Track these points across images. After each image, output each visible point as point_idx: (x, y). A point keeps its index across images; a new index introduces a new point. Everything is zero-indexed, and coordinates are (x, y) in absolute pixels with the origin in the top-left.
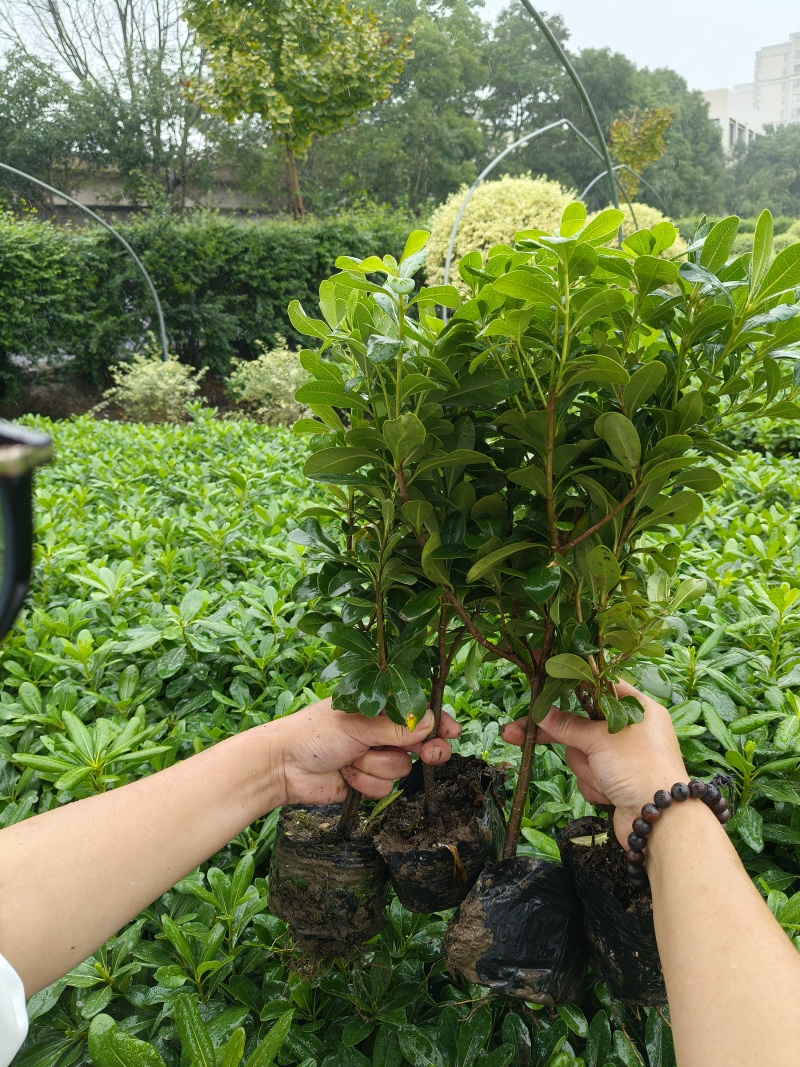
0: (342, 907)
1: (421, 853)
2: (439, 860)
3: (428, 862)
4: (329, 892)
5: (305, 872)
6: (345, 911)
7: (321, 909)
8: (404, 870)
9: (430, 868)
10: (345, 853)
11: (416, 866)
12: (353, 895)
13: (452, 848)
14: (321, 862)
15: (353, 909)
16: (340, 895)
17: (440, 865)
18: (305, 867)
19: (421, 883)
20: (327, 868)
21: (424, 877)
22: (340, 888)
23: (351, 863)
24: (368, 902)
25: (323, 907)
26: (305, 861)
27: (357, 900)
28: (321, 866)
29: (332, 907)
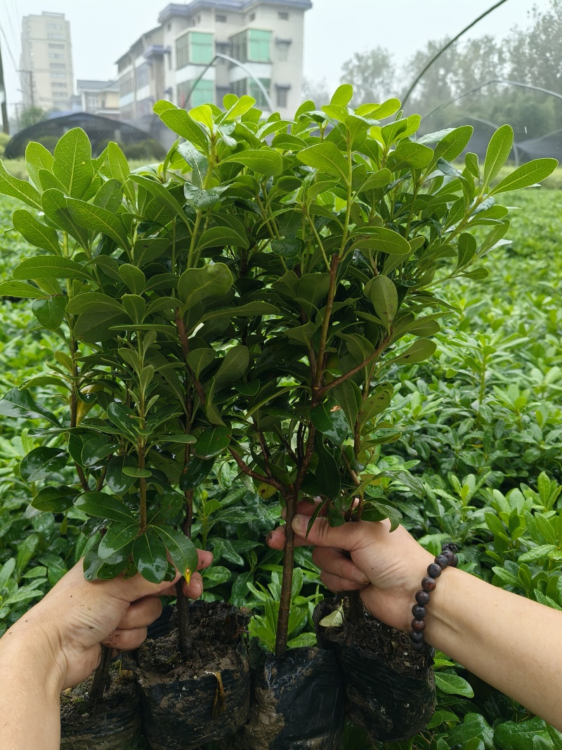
1: (182, 684)
2: (202, 689)
3: (191, 692)
8: (164, 703)
9: (191, 698)
10: (105, 722)
11: (177, 697)
13: (217, 674)
17: (201, 694)
19: (179, 716)
20: (86, 741)
21: (184, 710)
23: (111, 730)
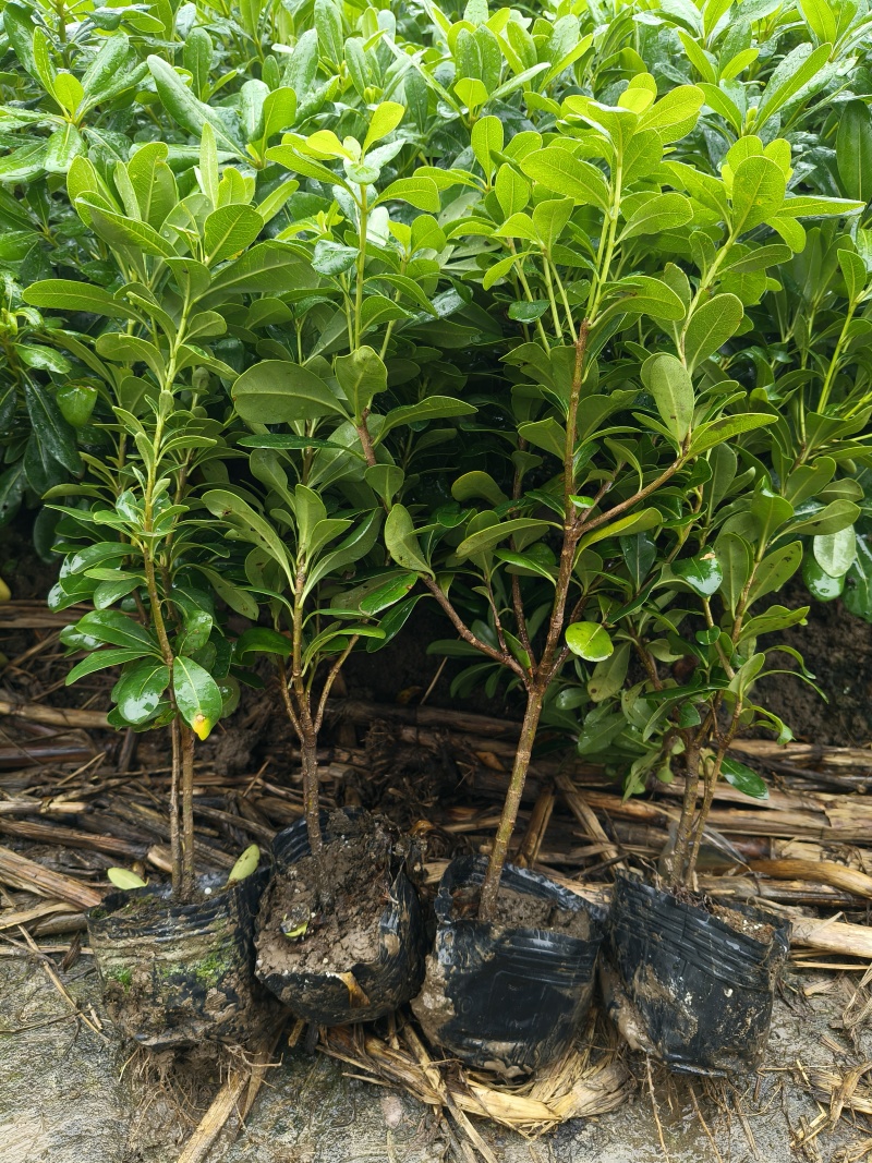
0: (184, 995)
4: (161, 978)
5: (126, 960)
6: (189, 999)
7: (158, 1005)
12: (195, 975)
14: (140, 940)
15: (201, 995)
16: (178, 979)
18: (124, 953)
20: (150, 946)
22: (176, 969)
23: (180, 932)
24: (221, 979)
25: (160, 1000)
26: (121, 944)
27: (203, 981)
28: (141, 945)
29: (171, 998)
